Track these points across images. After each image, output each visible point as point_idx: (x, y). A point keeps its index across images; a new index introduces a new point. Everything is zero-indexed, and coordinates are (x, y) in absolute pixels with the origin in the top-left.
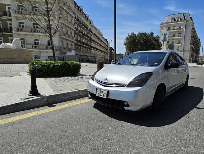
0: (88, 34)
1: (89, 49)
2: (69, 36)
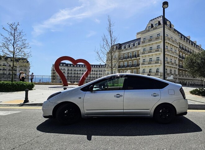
2: (173, 64)
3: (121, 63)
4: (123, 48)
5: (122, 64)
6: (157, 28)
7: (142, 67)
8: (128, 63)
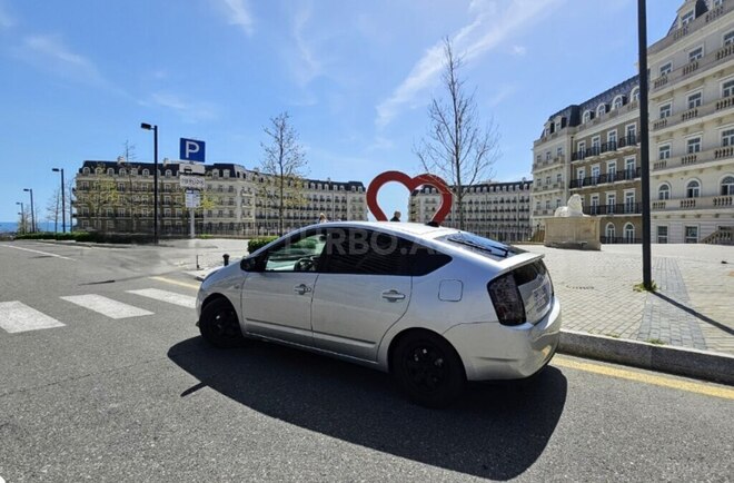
3: (579, 170)
4: (585, 117)
5: (581, 174)
7: (658, 177)
8: (603, 166)
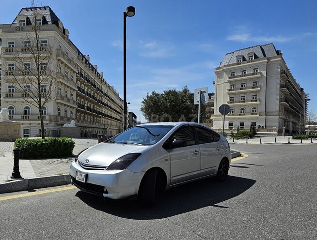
0: (96, 94)
1: (97, 116)
2: (68, 100)
6: (41, 28)
7: (7, 102)
